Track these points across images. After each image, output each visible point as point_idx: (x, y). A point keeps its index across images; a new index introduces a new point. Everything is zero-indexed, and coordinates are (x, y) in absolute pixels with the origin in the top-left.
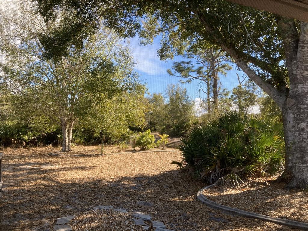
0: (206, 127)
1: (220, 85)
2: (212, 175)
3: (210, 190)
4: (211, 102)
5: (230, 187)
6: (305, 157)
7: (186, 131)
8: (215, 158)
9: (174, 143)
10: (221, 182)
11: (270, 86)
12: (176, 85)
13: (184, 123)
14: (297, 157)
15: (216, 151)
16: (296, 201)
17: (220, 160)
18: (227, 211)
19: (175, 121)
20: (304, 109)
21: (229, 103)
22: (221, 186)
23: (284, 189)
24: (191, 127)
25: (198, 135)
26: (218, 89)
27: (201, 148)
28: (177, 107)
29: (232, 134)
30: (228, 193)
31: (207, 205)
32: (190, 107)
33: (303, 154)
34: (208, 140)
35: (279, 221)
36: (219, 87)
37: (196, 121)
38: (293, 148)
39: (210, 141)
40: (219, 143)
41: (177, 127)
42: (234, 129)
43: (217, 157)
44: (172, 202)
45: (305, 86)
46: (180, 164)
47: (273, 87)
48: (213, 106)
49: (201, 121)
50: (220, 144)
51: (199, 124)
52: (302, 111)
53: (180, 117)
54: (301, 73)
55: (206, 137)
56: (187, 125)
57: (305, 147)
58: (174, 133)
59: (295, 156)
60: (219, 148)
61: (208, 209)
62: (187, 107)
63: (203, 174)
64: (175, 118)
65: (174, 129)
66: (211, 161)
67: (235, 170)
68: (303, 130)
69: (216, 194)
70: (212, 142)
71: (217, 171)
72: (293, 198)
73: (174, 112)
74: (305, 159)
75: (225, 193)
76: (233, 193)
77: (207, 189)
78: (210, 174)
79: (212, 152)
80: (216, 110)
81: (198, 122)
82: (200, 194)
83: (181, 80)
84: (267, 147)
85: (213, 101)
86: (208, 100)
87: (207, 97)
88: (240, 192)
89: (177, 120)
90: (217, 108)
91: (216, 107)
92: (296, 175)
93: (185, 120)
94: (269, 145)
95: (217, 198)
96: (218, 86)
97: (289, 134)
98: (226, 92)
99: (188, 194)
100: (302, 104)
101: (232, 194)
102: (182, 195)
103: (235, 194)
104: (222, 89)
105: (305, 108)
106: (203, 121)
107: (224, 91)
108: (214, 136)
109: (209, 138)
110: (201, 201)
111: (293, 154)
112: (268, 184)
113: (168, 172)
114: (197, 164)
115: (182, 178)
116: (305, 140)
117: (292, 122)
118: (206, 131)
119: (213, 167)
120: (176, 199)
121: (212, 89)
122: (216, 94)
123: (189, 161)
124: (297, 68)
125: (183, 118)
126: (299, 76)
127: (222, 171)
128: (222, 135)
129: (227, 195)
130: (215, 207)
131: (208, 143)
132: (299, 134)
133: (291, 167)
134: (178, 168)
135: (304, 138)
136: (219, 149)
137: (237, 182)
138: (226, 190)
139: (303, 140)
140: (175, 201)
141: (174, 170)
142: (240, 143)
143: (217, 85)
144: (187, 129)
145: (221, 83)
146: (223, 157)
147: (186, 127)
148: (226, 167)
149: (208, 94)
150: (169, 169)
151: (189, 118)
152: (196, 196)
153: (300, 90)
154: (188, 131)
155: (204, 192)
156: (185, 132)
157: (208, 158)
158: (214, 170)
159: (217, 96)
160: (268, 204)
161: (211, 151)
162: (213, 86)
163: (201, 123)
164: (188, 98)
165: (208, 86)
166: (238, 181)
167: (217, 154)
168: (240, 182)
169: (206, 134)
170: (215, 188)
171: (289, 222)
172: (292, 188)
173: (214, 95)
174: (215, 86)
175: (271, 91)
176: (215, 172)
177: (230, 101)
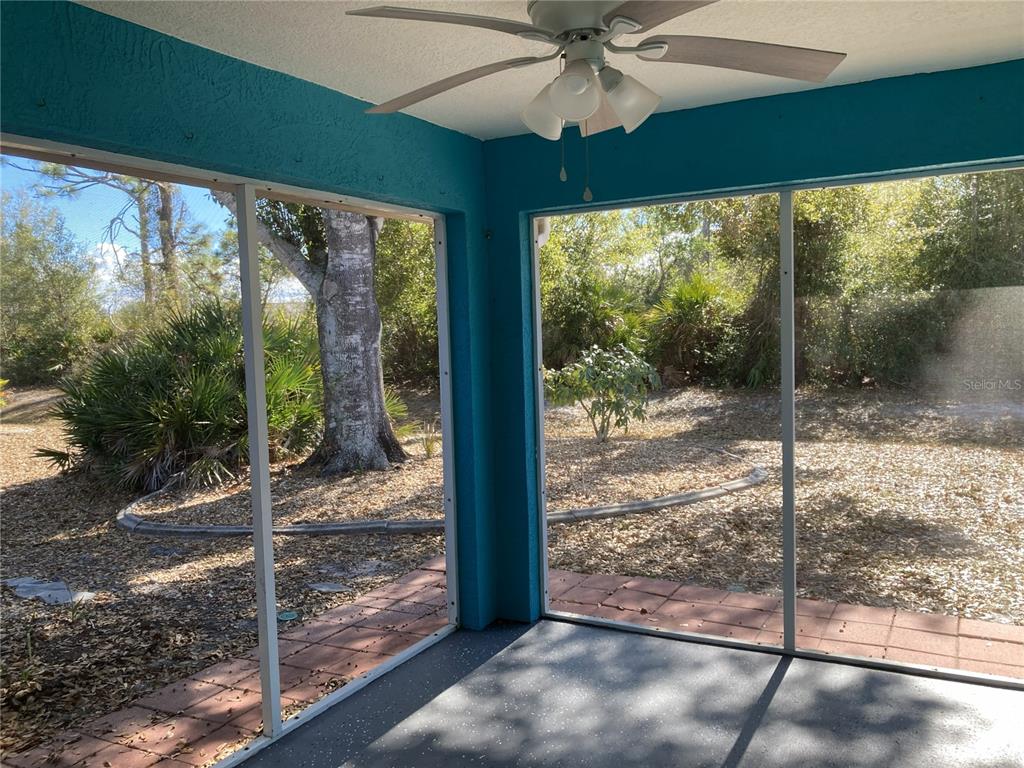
0: (136, 349)
1: (182, 212)
2: (158, 468)
3: (150, 503)
4: (153, 268)
5: (201, 489)
6: (359, 406)
7: (68, 365)
8: (161, 425)
9: (24, 407)
10: (177, 482)
11: (292, 247)
12: (14, 194)
13: (58, 337)
14: (344, 407)
15: (164, 408)
16: (333, 495)
17: (176, 431)
18: (190, 533)
19: (22, 330)
20: (355, 306)
21: (214, 272)
22: (177, 491)
23: (317, 477)
24: (86, 350)
25: (113, 373)
26: (174, 225)
27: (124, 405)
28: (28, 279)
29: (205, 363)
30: (195, 502)
31: (143, 532)
32: (79, 281)
33: (355, 400)
34: (142, 384)
35: (292, 530)
36: (179, 220)
37: (104, 327)
38: (337, 388)
39: (147, 387)
40: (171, 388)
41: (34, 352)
42: (209, 353)
43: (167, 424)
44: (48, 544)
45: (355, 256)
46: (60, 457)
47: (296, 252)
48: (162, 280)
49: (121, 329)
50: (175, 391)
51: (115, 337)
52: (351, 308)
53: (43, 316)
54: (347, 228)
55: (136, 377)
56: (70, 343)
57: (359, 385)
58: (18, 374)
59: (342, 404)
60: (170, 400)
61: (147, 539)
62: (68, 281)
63: (132, 471)
64: (22, 317)
65: (19, 359)
66: (152, 435)
67: (214, 451)
68: (355, 350)
69: (167, 509)
70: (153, 388)
71: (169, 459)
72: (329, 489)
73: (15, 300)
74: (359, 410)
75: (187, 504)
76: (208, 502)
77: (144, 502)
78: (151, 469)
79: (153, 411)
80: (172, 292)
81: (111, 333)
82: (125, 515)
83: (36, 185)
84: (288, 391)
85: (159, 264)
86: (146, 260)
87: (139, 248)
88: (223, 497)
89: (30, 325)
90: (173, 287)
91: (171, 281)
92: (343, 444)
93: (62, 326)
94: (295, 387)
95: (169, 515)
96: (174, 214)
97: (330, 358)
98: (201, 237)
99: (92, 520)
100: (350, 294)
101: (204, 504)
102: (74, 527)
103: (212, 503)
104: (188, 225)
105: (357, 302)
106: (131, 328)
107: (194, 231)
108: (158, 373)
109: (143, 378)
110: (128, 529)
111: (337, 402)
112: (288, 472)
113: (21, 486)
114: (112, 452)
115: (71, 493)
116: (359, 371)
117: (334, 334)
118: (136, 361)
119: (157, 449)
120: (59, 536)
121: (155, 223)
122: (168, 241)
123: (90, 443)
124: (339, 216)
125: (53, 319)
126: (343, 234)
127: (182, 456)
128: (179, 369)
129: (194, 506)
130: (162, 532)
131: (141, 391)
132: (348, 357)
133: (335, 429)
134: (56, 470)
135: (358, 367)
136: (172, 404)
137: (218, 476)
138: (192, 497)
139: (355, 371)
140: (56, 541)
141: (41, 480)
142: (225, 385)
143: (171, 210)
144: (71, 356)
145: (183, 203)
146: (183, 422)
147: (66, 350)
148: (190, 446)
149: (144, 237)
150: (23, 479)
151: (79, 321)
152: (116, 522)
153: (347, 264)
154: (76, 365)
155: (137, 509)
156: (64, 369)
157: (144, 429)
158: (161, 456)
159: (174, 247)
160: (279, 508)
161: (149, 409)
162: (158, 213)
163: (121, 336)
164: (69, 247)
165: (142, 211)
166: (220, 474)
167: (166, 415)
168: (224, 476)
169: (135, 369)
170: (165, 498)
171: (310, 527)
172: (334, 473)
173: (164, 244)
174: (164, 214)
175: (293, 260)
176: (162, 461)
177: (216, 264)
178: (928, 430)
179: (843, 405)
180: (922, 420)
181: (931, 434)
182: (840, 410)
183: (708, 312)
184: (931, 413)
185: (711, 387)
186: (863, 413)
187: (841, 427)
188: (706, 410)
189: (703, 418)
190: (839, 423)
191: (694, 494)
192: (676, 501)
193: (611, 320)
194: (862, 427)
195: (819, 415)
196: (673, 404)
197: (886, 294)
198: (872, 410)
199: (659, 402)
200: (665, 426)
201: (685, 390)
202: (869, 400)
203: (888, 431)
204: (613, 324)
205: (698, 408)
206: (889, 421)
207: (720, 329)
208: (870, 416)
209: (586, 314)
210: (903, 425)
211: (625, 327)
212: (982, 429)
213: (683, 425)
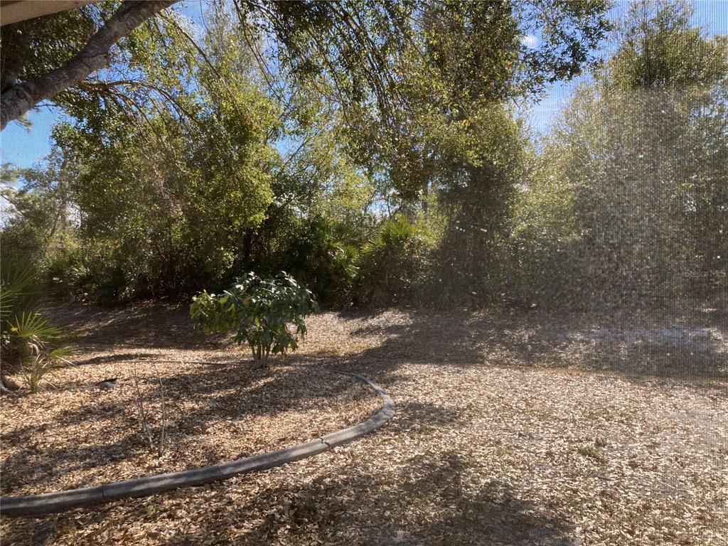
178: (575, 352)
179: (508, 327)
180: (570, 343)
181: (577, 355)
182: (506, 332)
183: (409, 247)
184: (579, 336)
185: (408, 308)
186: (524, 335)
187: (504, 348)
188: (396, 329)
189: (394, 336)
190: (504, 343)
191: (284, 452)
192: (254, 465)
193: (334, 250)
194: (522, 347)
195: (489, 335)
196: (373, 322)
197: (545, 235)
198: (532, 332)
199: (363, 320)
200: (360, 342)
201: (387, 310)
202: (530, 324)
203: (542, 352)
204: (334, 254)
205: (392, 326)
206: (544, 343)
207: (418, 261)
208: (529, 338)
209: (312, 245)
210: (555, 346)
211: (344, 256)
212: (619, 352)
213: (374, 342)
